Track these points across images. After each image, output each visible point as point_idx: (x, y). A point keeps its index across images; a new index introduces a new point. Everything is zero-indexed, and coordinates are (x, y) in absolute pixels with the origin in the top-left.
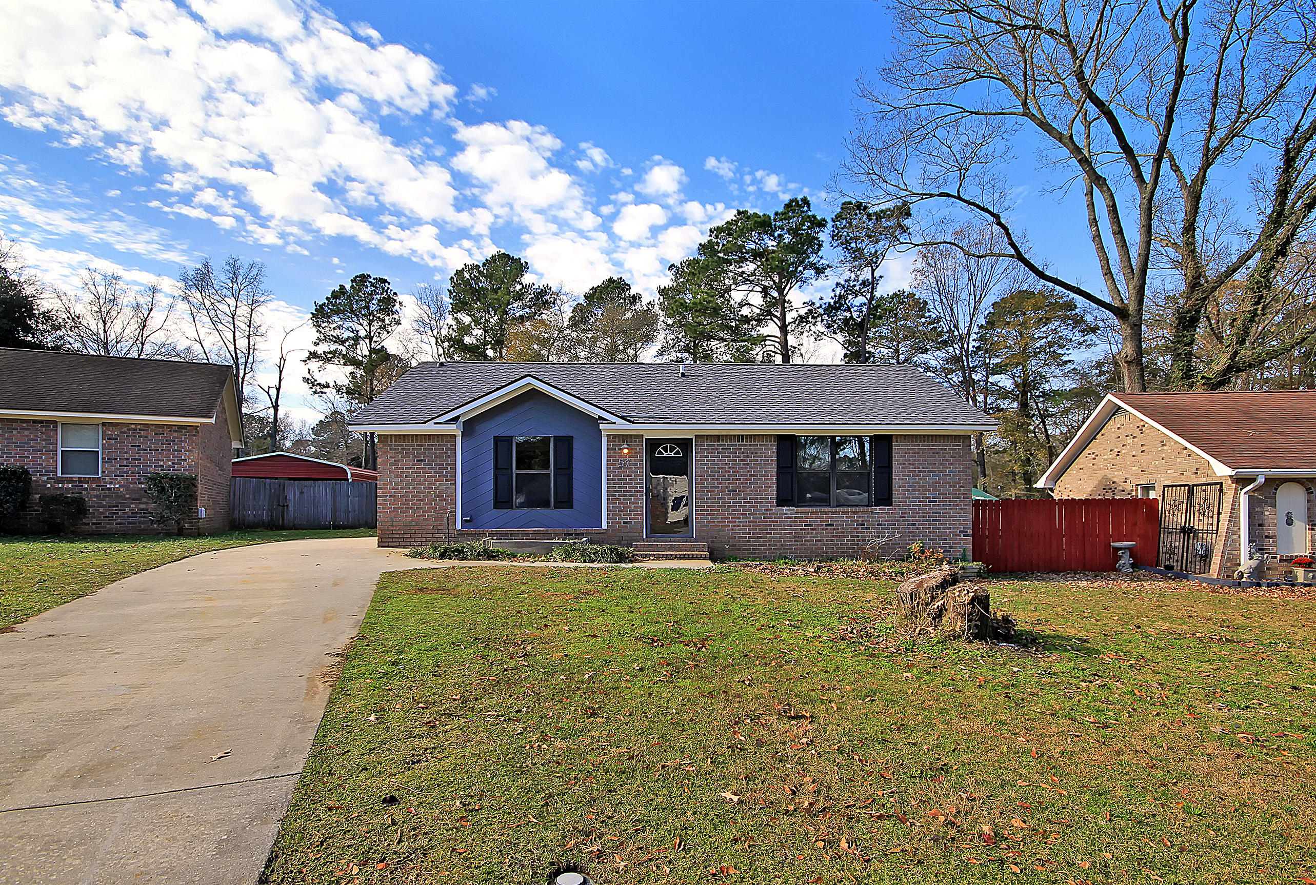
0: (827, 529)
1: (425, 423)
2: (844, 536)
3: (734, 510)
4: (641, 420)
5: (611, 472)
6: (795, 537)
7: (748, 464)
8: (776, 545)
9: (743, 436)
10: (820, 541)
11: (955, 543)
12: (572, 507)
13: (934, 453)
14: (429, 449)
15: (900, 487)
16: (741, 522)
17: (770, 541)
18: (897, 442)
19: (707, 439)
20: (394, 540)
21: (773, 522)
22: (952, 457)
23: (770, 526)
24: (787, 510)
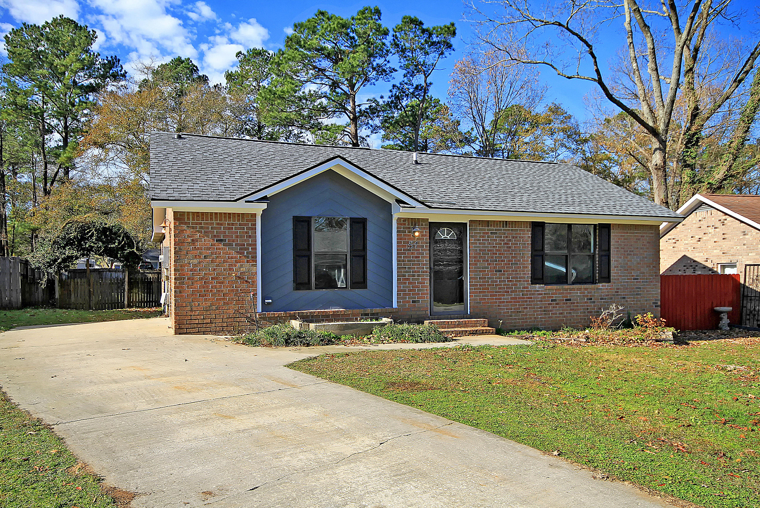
0: (567, 303)
1: (236, 200)
2: (578, 309)
3: (500, 288)
5: (402, 254)
6: (544, 311)
7: (510, 247)
8: (531, 318)
9: (506, 222)
10: (562, 313)
12: (366, 287)
13: (637, 239)
14: (229, 228)
15: (615, 267)
16: (506, 299)
17: (526, 315)
18: (613, 229)
19: (479, 224)
21: (529, 298)
22: (648, 243)
23: (526, 301)
24: (539, 288)
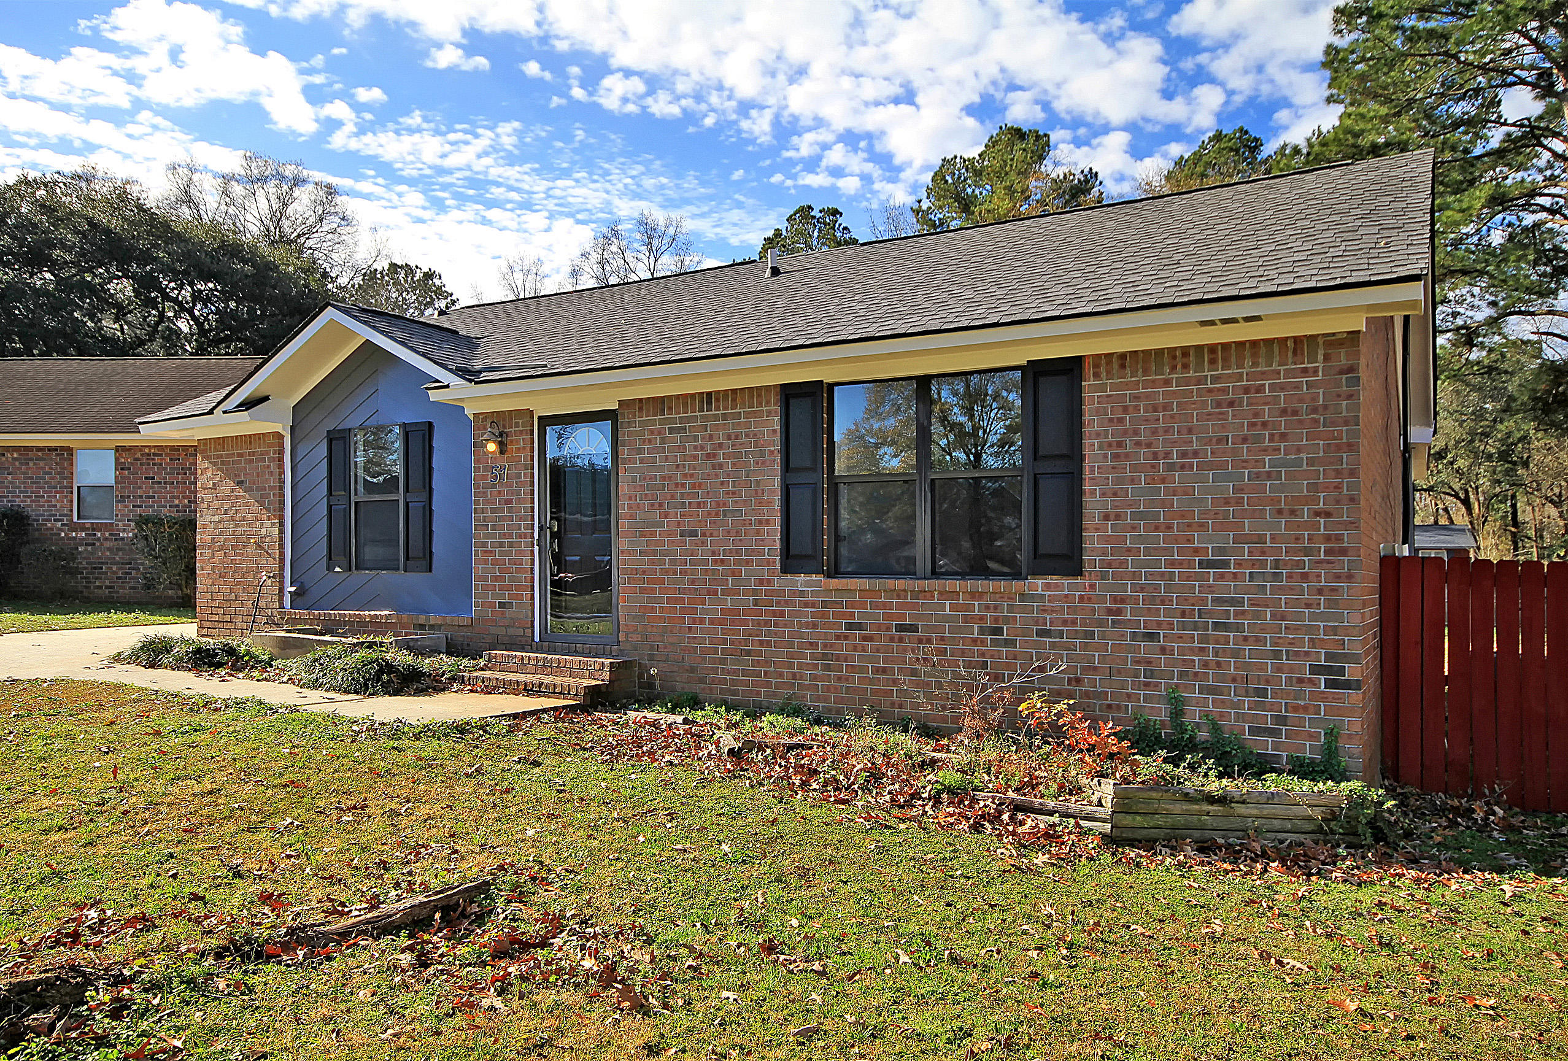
0: (901, 640)
1: (211, 412)
5: (479, 494)
6: (824, 656)
7: (721, 466)
8: (781, 675)
9: (709, 394)
10: (884, 671)
11: (1296, 709)
12: (431, 569)
13: (1219, 404)
15: (1106, 517)
16: (707, 612)
17: (767, 663)
19: (641, 409)
21: (774, 614)
23: (767, 623)
24: (807, 584)
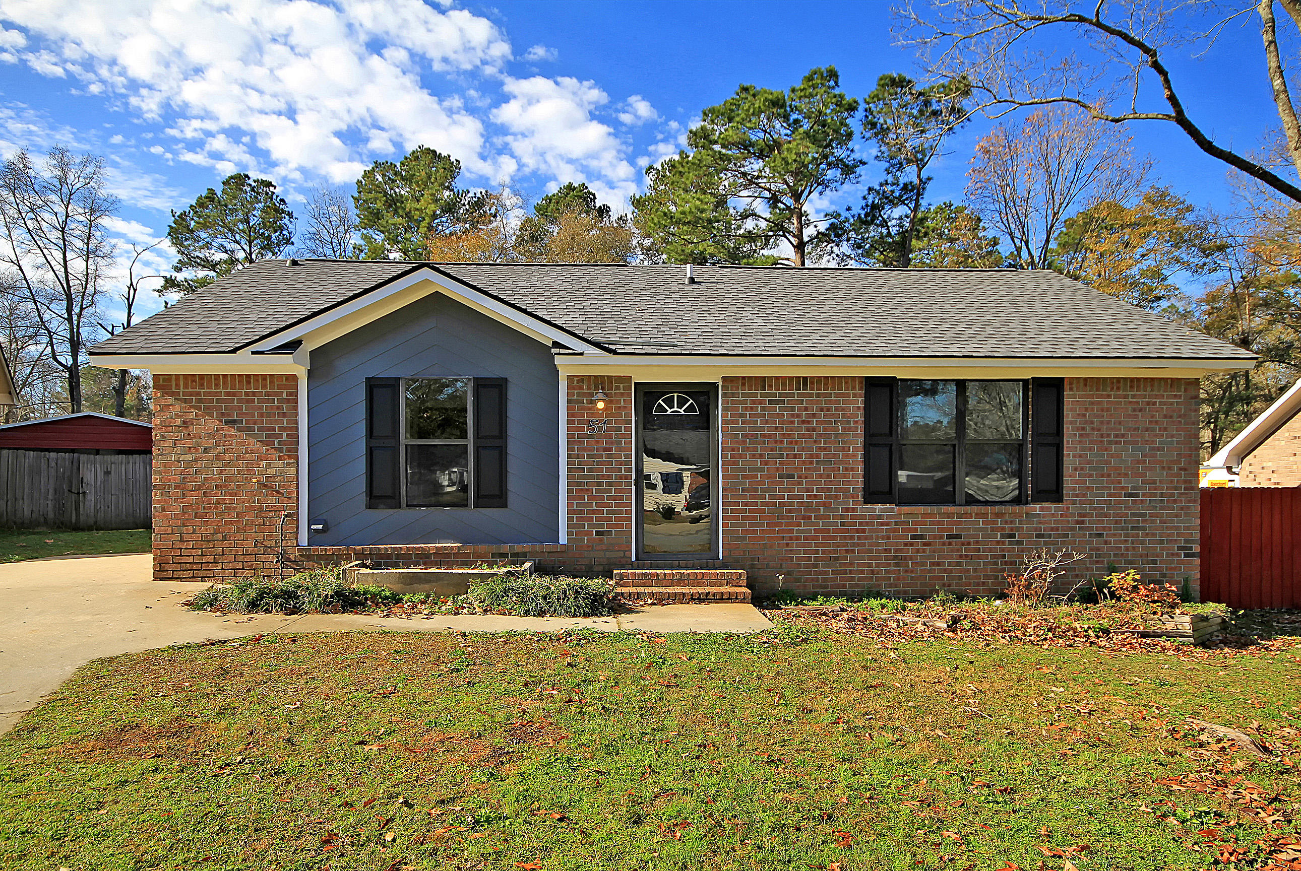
0: (950, 544)
1: (234, 351)
2: (979, 557)
3: (790, 511)
4: (628, 349)
5: (574, 442)
6: (895, 557)
7: (814, 429)
9: (805, 379)
10: (938, 564)
11: (1171, 569)
12: (504, 505)
13: (1134, 410)
14: (248, 401)
15: (1076, 469)
16: (803, 531)
17: (852, 564)
18: (1071, 389)
19: (743, 384)
20: (184, 567)
21: (857, 531)
22: (1165, 416)
23: (852, 538)
24: (882, 510)
